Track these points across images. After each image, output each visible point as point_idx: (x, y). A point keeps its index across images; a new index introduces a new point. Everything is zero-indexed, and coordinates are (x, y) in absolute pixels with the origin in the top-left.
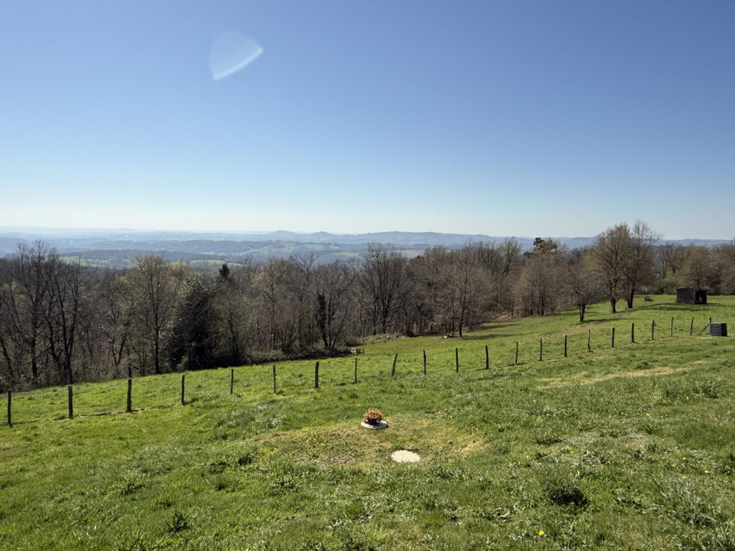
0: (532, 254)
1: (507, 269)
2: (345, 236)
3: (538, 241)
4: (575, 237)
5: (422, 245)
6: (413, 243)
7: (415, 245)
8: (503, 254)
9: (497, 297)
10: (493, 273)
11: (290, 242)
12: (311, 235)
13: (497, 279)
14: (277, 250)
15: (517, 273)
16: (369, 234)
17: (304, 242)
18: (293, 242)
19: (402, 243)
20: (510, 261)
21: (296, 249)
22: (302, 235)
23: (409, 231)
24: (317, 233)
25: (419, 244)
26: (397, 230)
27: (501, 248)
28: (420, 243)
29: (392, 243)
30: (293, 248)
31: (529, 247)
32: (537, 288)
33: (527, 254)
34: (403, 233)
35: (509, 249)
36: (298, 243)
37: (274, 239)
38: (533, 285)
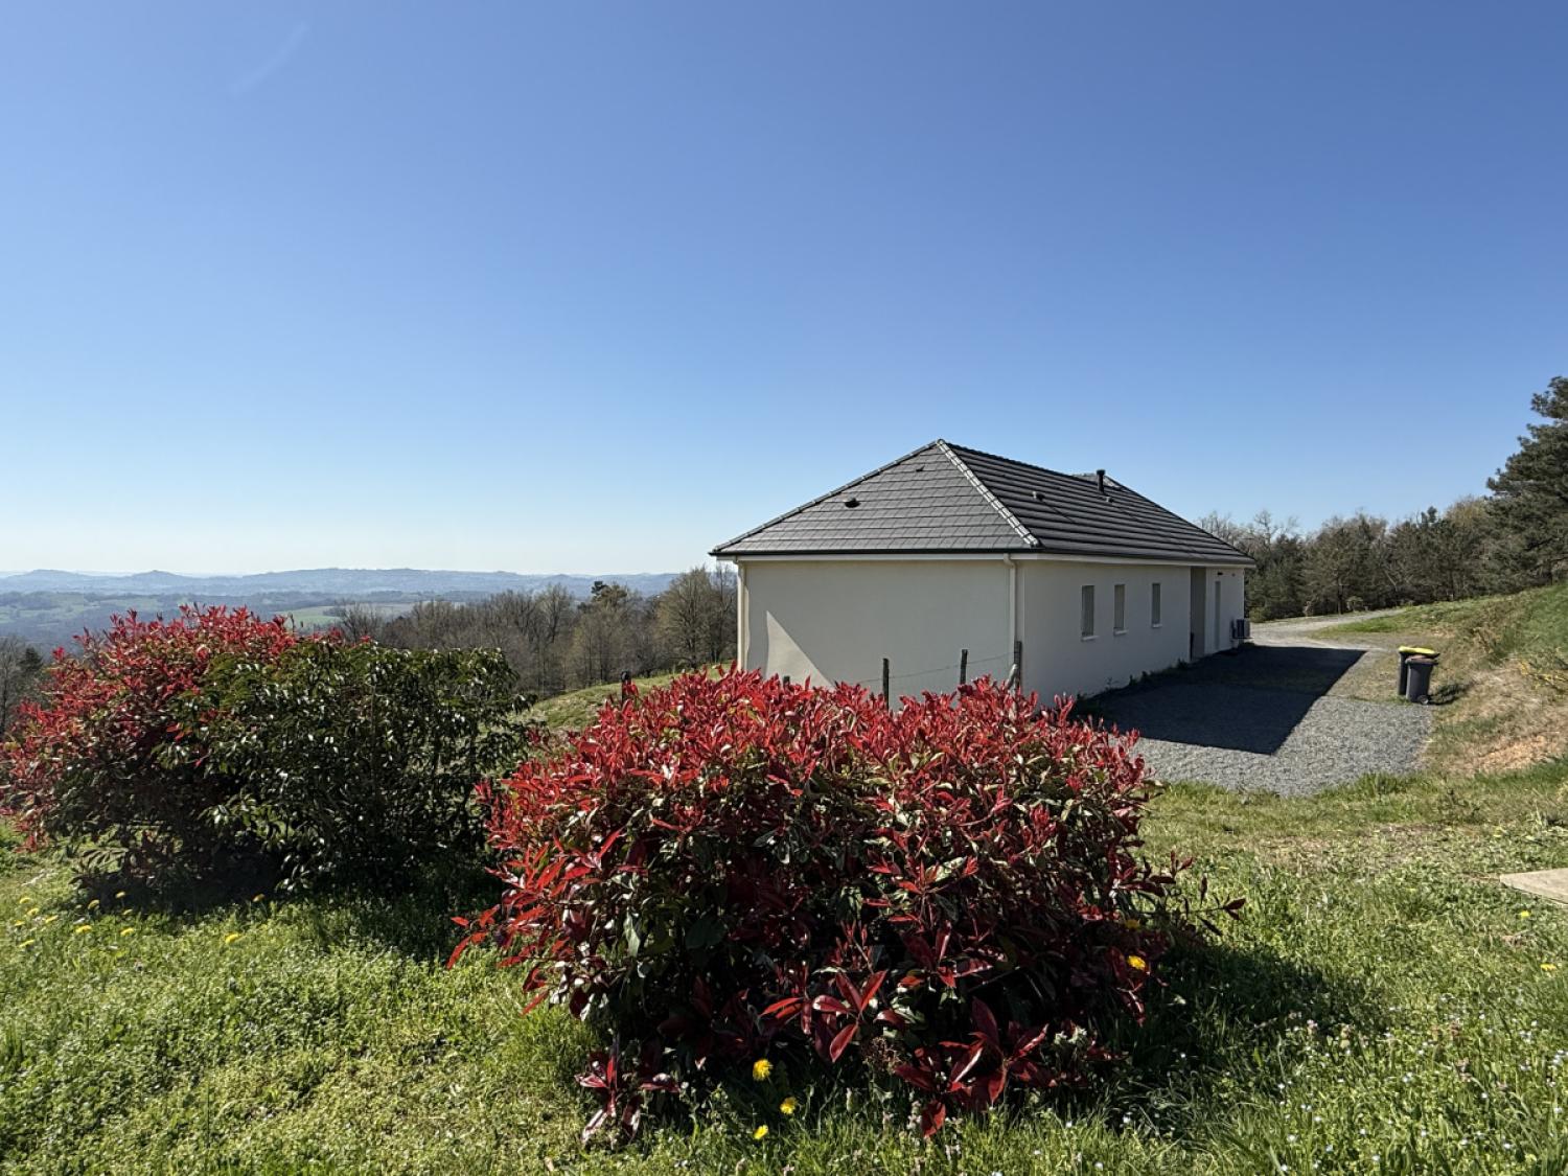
0: (590, 607)
1: (553, 633)
2: (212, 579)
3: (598, 586)
4: (662, 573)
5: (387, 593)
6: (370, 591)
7: (373, 594)
8: (545, 607)
9: (540, 676)
10: (531, 640)
11: (73, 594)
12: (127, 578)
13: (537, 648)
14: (36, 613)
15: (569, 635)
16: (271, 574)
17: (108, 594)
18: (78, 594)
19: (345, 591)
20: (556, 619)
21: (89, 612)
22: (104, 579)
23: (360, 568)
24: (145, 574)
25: (382, 593)
26: (334, 566)
27: (542, 599)
28: (384, 589)
29: (323, 590)
30: (82, 609)
31: (585, 594)
32: (597, 656)
33: (583, 607)
34: (347, 571)
35: (554, 599)
36: (92, 598)
37: (26, 591)
38: (592, 653)
